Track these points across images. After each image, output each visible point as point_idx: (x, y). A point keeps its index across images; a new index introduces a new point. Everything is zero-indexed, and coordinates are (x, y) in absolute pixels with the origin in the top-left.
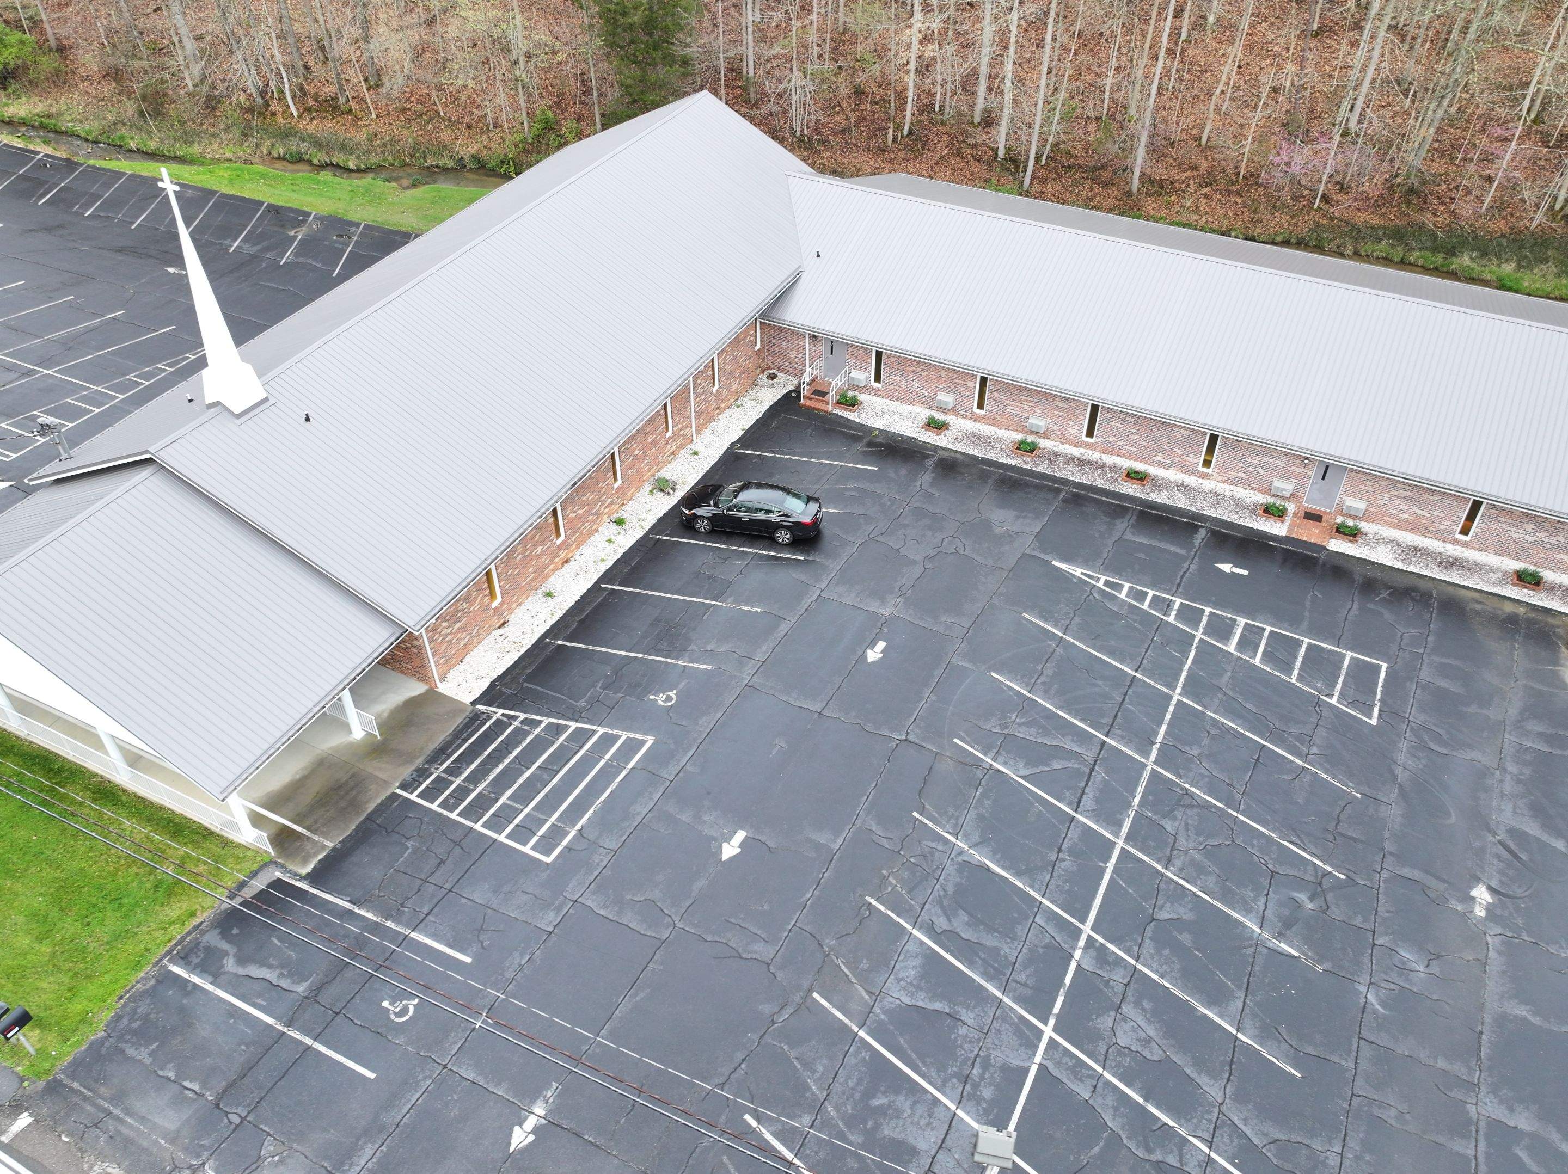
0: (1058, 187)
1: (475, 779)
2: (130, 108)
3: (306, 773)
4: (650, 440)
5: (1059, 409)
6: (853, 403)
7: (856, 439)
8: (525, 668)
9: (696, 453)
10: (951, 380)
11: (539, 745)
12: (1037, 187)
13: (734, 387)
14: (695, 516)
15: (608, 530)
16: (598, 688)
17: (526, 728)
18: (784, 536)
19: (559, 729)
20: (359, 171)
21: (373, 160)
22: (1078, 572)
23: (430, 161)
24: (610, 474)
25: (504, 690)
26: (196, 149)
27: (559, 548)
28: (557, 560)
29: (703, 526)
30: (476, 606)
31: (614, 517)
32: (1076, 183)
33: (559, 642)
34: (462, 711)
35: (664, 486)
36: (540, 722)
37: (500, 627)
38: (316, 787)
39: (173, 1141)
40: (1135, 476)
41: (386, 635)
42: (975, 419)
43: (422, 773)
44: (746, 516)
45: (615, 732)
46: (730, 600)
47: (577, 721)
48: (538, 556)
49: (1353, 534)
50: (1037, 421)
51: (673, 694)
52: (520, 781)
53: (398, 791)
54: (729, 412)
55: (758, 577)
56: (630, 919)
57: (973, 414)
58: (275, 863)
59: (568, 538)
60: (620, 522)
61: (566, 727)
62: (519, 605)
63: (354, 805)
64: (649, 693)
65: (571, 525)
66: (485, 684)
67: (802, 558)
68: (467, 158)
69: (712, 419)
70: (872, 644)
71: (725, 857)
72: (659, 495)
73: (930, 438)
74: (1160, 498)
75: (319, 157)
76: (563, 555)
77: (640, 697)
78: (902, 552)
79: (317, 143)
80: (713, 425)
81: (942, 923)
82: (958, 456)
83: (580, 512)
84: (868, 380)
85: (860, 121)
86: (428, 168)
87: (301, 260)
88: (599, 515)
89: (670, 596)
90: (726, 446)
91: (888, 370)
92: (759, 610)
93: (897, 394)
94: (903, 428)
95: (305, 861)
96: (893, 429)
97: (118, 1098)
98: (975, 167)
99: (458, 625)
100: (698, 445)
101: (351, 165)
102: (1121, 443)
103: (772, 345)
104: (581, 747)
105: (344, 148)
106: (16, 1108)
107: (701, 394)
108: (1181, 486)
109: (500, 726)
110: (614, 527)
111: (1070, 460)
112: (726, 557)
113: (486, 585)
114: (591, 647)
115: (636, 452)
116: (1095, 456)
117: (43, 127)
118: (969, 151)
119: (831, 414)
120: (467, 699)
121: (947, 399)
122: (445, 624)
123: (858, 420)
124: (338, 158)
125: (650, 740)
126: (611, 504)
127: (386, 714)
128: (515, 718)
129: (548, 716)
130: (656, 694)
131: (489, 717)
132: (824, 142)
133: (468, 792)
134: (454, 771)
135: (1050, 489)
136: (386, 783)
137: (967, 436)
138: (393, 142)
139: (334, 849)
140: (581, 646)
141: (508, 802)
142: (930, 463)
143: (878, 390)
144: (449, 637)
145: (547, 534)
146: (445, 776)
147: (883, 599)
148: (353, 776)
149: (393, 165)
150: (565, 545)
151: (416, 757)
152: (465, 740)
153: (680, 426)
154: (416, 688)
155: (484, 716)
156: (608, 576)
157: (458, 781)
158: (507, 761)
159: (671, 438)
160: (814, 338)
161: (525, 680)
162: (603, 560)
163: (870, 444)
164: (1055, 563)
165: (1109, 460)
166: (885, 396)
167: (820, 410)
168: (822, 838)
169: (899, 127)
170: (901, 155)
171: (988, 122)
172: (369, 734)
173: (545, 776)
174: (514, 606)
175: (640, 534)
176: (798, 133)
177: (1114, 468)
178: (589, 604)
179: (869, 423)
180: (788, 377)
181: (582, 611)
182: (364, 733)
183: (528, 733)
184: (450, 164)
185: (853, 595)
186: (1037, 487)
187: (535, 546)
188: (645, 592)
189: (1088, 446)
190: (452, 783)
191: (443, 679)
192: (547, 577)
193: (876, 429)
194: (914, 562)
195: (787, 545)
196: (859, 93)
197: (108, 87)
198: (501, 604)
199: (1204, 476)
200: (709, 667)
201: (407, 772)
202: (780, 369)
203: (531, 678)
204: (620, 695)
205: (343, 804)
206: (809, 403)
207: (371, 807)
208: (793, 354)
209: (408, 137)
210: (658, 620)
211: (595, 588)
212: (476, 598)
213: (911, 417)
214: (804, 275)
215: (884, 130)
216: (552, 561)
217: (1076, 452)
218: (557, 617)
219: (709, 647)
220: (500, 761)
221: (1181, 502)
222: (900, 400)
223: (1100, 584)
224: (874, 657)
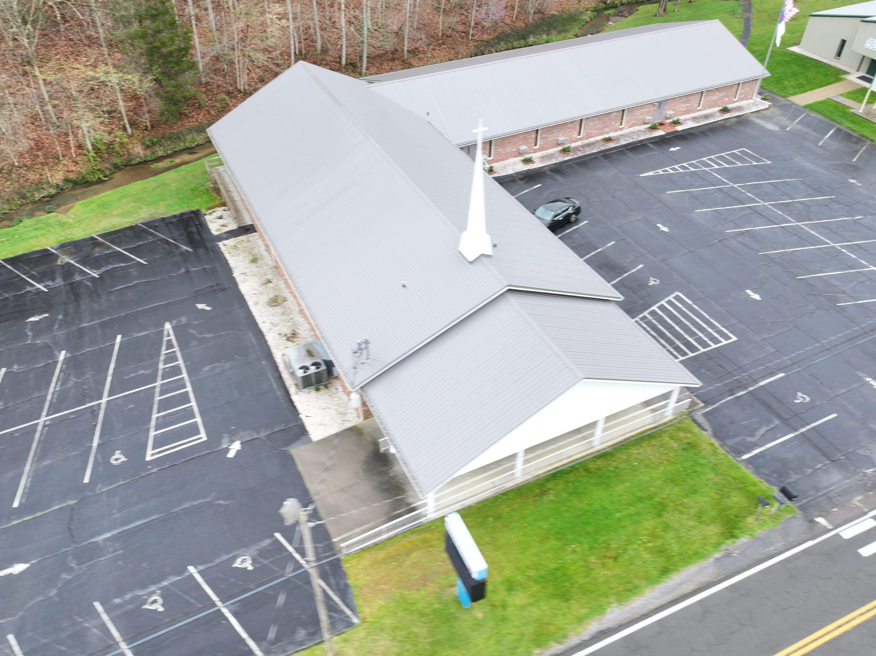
5: (569, 128)
6: (492, 170)
10: (525, 138)
18: (573, 218)
22: (650, 174)
23: (37, 196)
36: (646, 315)
40: (609, 140)
42: (538, 150)
44: (561, 217)
45: (667, 299)
46: (601, 246)
47: (653, 306)
49: (677, 123)
50: (561, 139)
51: (654, 279)
52: (682, 331)
57: (535, 150)
58: (692, 412)
61: (654, 310)
64: (647, 284)
67: (588, 221)
68: (61, 183)
70: (657, 227)
71: (759, 299)
73: (534, 166)
74: (623, 142)
77: (648, 287)
86: (40, 200)
91: (496, 148)
92: (614, 242)
93: (502, 157)
94: (521, 168)
95: (695, 403)
96: (517, 171)
104: (671, 310)
111: (583, 146)
116: (586, 142)
121: (523, 148)
123: (501, 175)
125: (678, 293)
129: (643, 312)
130: (651, 282)
133: (679, 347)
137: (543, 158)
139: (693, 393)
141: (693, 338)
143: (492, 160)
147: (631, 215)
158: (666, 332)
163: (521, 179)
164: (641, 175)
165: (592, 140)
177: (598, 142)
179: (507, 174)
184: (53, 191)
185: (623, 220)
186: (589, 160)
189: (580, 139)
193: (513, 174)
199: (622, 129)
200: (641, 266)
213: (515, 164)
217: (579, 143)
219: (628, 261)
221: (630, 140)
222: (502, 160)
223: (662, 173)
224: (665, 229)
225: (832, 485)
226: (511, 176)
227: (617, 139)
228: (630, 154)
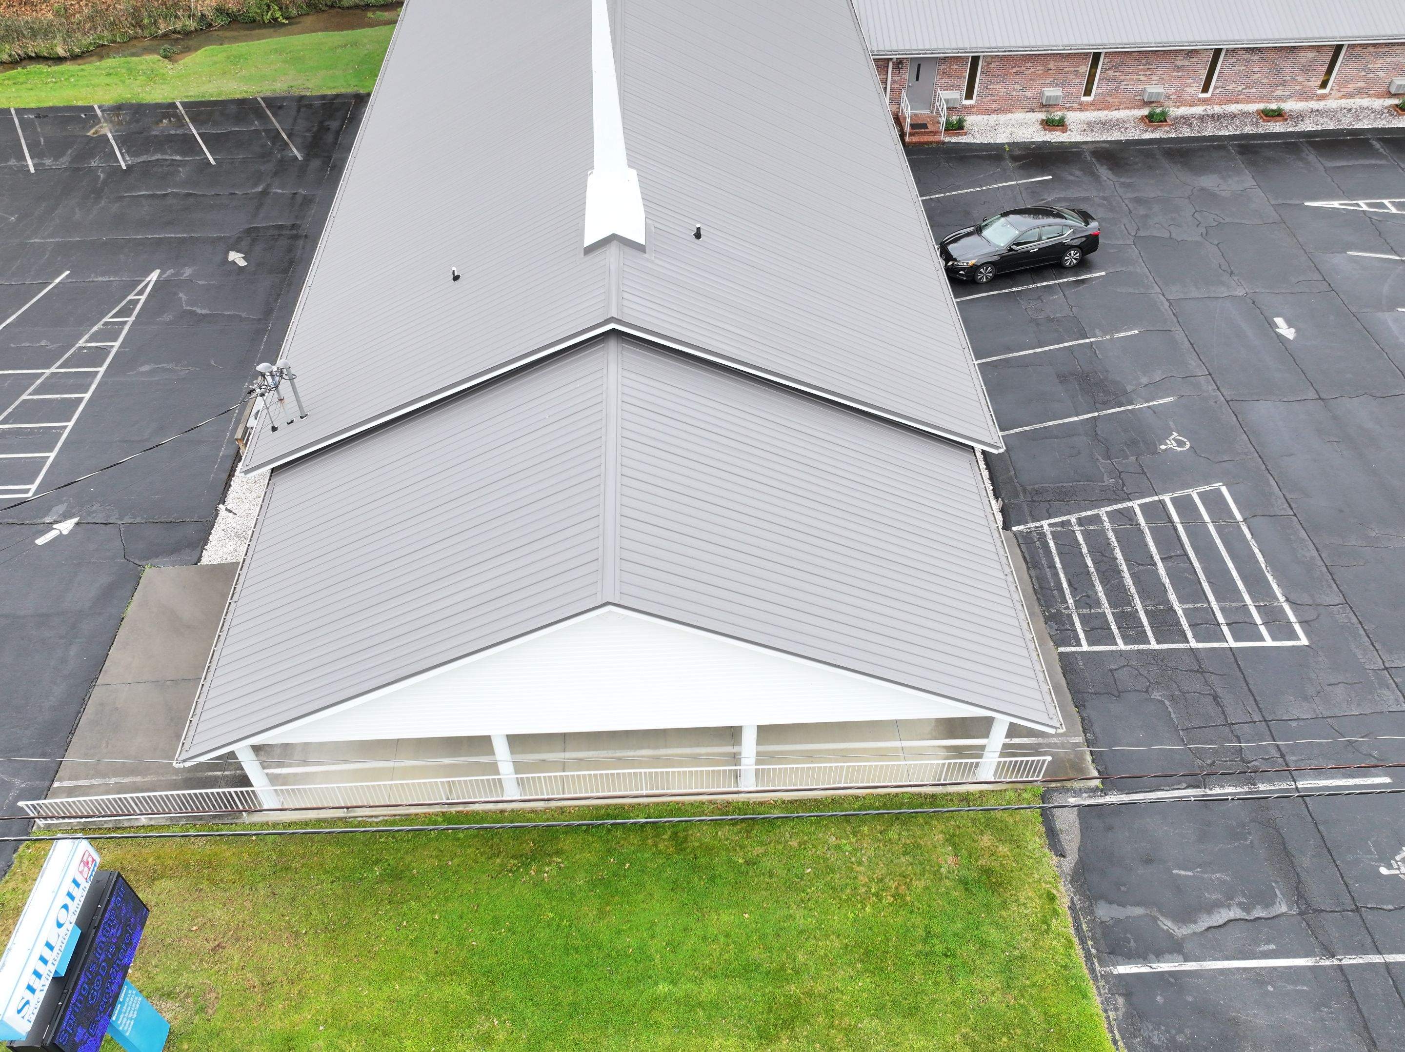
1: (1119, 600)
6: (961, 127)
7: (996, 158)
8: (1005, 472)
10: (1060, 70)
11: (1130, 539)
16: (1102, 461)
17: (1093, 527)
18: (1069, 259)
19: (1126, 515)
21: (86, 39)
22: (1336, 204)
23: (163, 28)
25: (1016, 501)
29: (986, 274)
33: (1023, 429)
36: (1098, 516)
40: (1278, 114)
43: (1058, 621)
44: (1035, 247)
45: (1179, 494)
46: (1097, 333)
47: (1130, 499)
50: (1154, 89)
51: (1177, 436)
52: (1165, 581)
53: (1064, 649)
57: (1081, 104)
61: (1130, 509)
64: (1154, 444)
67: (1104, 273)
70: (1272, 324)
75: (5, 52)
77: (1153, 452)
78: (1177, 238)
82: (1104, 145)
84: (960, 98)
86: (165, 35)
87: (145, 157)
91: (982, 80)
92: (1136, 332)
93: (994, 105)
101: (60, 51)
104: (1171, 522)
109: (1064, 537)
111: (1203, 118)
112: (1037, 296)
114: (1037, 426)
116: (1217, 109)
119: (944, 143)
121: (1055, 93)
124: (35, 47)
125: (1220, 487)
128: (1068, 523)
129: (1095, 507)
130: (1162, 443)
131: (1042, 534)
133: (1132, 614)
134: (1087, 603)
137: (1091, 125)
140: (1026, 428)
141: (1186, 606)
142: (1089, 158)
143: (972, 106)
146: (1085, 611)
147: (1221, 283)
149: (114, 42)
155: (1035, 536)
157: (1107, 610)
158: (1124, 569)
160: (899, 65)
161: (1021, 484)
163: (1014, 158)
164: (1307, 204)
165: (1234, 108)
167: (931, 143)
173: (1183, 565)
177: (1247, 114)
183: (1102, 531)
184: (192, 25)
185: (1193, 289)
186: (1200, 149)
188: (1011, 355)
189: (1205, 101)
190: (1102, 614)
193: (1004, 144)
194: (1199, 243)
195: (1076, 266)
199: (1323, 97)
200: (1170, 399)
204: (1132, 458)
206: (915, 139)
210: (1061, 375)
213: (1023, 124)
217: (1198, 110)
219: (1144, 381)
220: (1117, 571)
222: (997, 111)
223: (1365, 208)
224: (1289, 333)
226: (999, 147)
227: (1299, 117)
228: (1312, 157)
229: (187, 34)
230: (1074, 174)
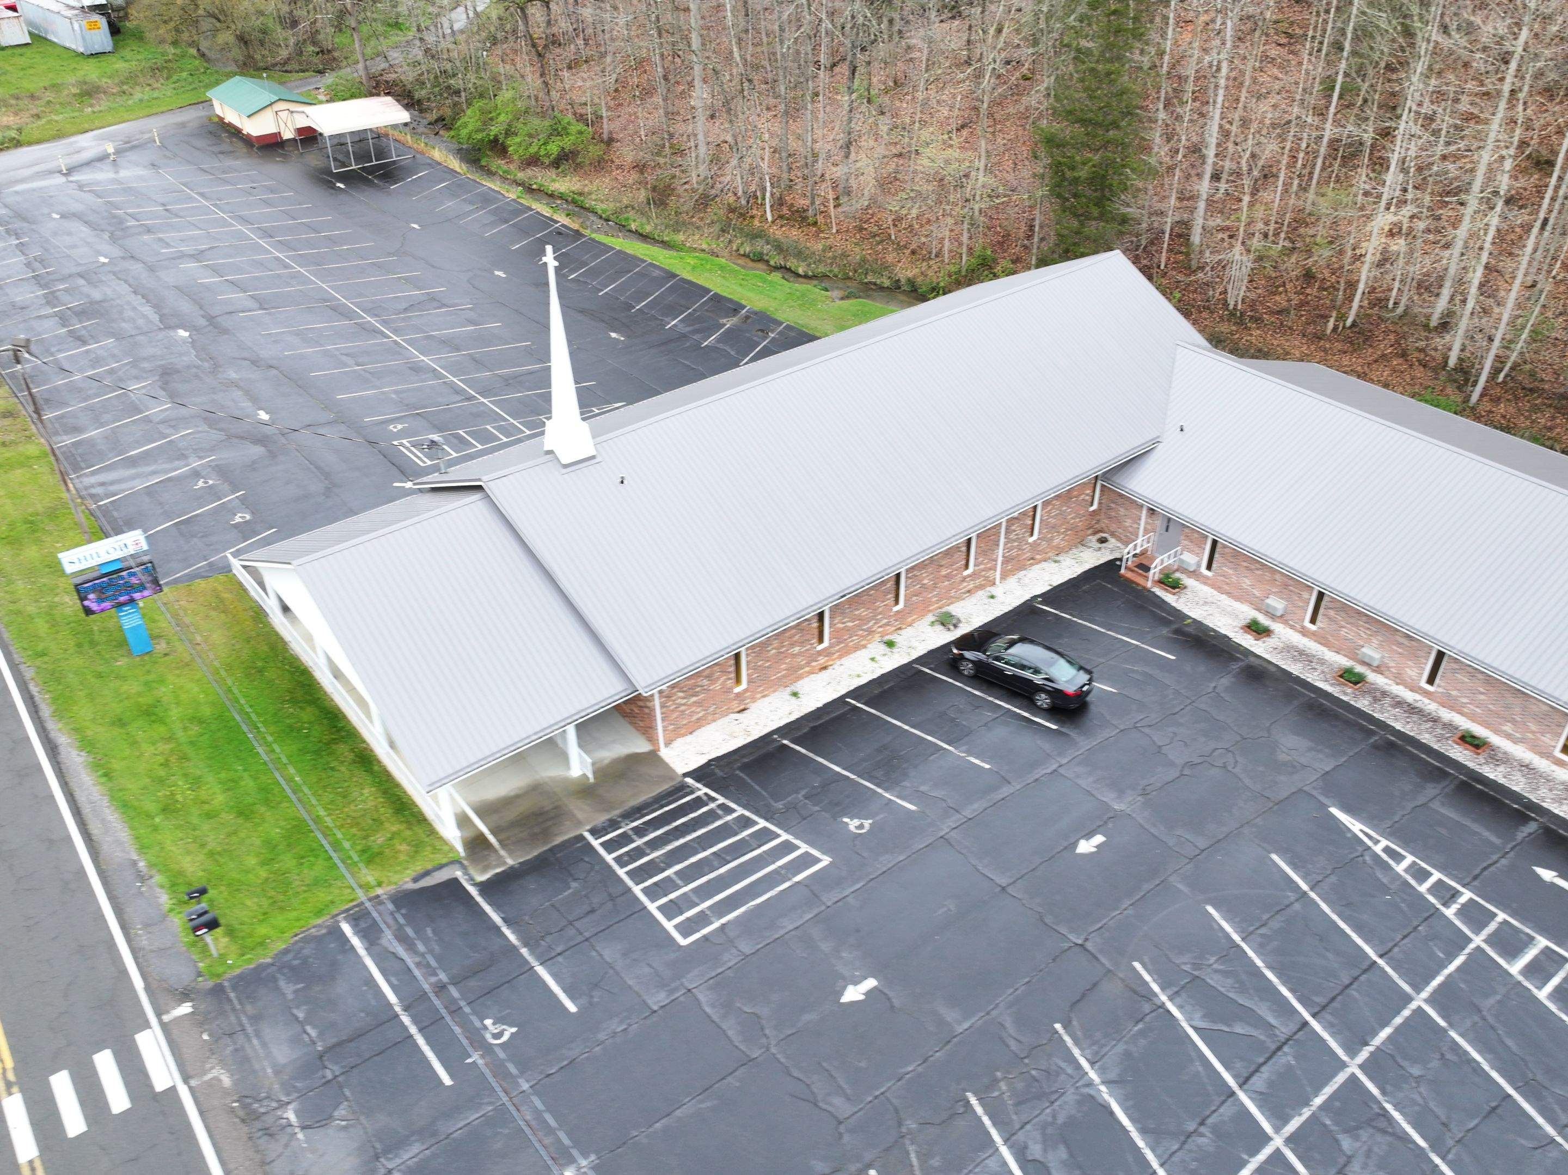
0: (1512, 410)
1: (654, 844)
2: (642, 195)
3: (519, 792)
4: (944, 573)
5: (1400, 644)
6: (1175, 586)
7: (1165, 622)
8: (743, 756)
9: (992, 597)
10: (1286, 588)
11: (725, 832)
12: (1486, 405)
13: (1056, 542)
14: (962, 657)
15: (876, 648)
16: (800, 796)
17: (720, 812)
18: (1043, 700)
19: (747, 823)
20: (806, 276)
21: (822, 269)
22: (1356, 826)
23: (870, 278)
24: (891, 596)
25: (717, 771)
26: (680, 237)
27: (820, 653)
28: (814, 664)
29: (967, 669)
30: (717, 686)
31: (887, 638)
32: (1536, 409)
33: (785, 742)
34: (672, 779)
35: (946, 621)
36: (734, 811)
37: (739, 712)
38: (523, 807)
39: (277, 1072)
40: (1471, 741)
41: (621, 689)
42: (1304, 632)
43: (613, 824)
44: (1010, 670)
45: (797, 842)
46: (964, 748)
47: (767, 820)
48: (794, 656)
50: (1372, 652)
51: (867, 823)
52: (693, 859)
53: (587, 835)
54: (1044, 565)
55: (1000, 733)
56: (731, 1027)
57: (1303, 627)
58: (460, 863)
59: (831, 646)
60: (890, 644)
61: (756, 823)
62: (764, 696)
63: (546, 834)
64: (845, 815)
65: (835, 634)
66: (702, 760)
67: (1054, 727)
68: (903, 281)
69: (1022, 568)
70: (1089, 836)
71: (845, 999)
72: (939, 628)
73: (1247, 641)
74: (1492, 773)
75: (776, 260)
76: (822, 660)
77: (835, 817)
78: (1164, 750)
79: (779, 248)
80: (1022, 573)
81: (1036, 1150)
82: (1270, 667)
83: (850, 624)
84: (1199, 565)
85: (1302, 304)
86: (866, 284)
87: (720, 346)
88: (871, 632)
89: (906, 727)
90: (1027, 597)
91: (1221, 560)
92: (987, 767)
93: (1226, 587)
94: (1219, 624)
95: (485, 869)
96: (1210, 622)
97: (256, 1019)
98: (1419, 372)
99: (694, 699)
100: (998, 590)
101: (801, 271)
102: (1465, 700)
103: (1110, 509)
104: (760, 846)
105: (799, 255)
106: (185, 996)
107: (1014, 541)
108: (1526, 767)
109: (699, 802)
110: (883, 648)
111: (1399, 703)
112: (979, 704)
113: (732, 669)
114: (811, 755)
115: (926, 581)
116: (1431, 706)
117: (574, 202)
118: (1416, 354)
119: (1149, 591)
120: (681, 768)
121: (1277, 604)
122: (681, 694)
123: (1174, 604)
124: (792, 263)
125: (826, 860)
126: (887, 624)
127: (606, 762)
128: (714, 800)
129: (745, 807)
130: (852, 819)
131: (692, 792)
132: (1257, 320)
133: (643, 854)
134: (640, 832)
135: (1363, 729)
136: (579, 824)
137: (1289, 649)
138: (844, 255)
139: (512, 868)
140: (803, 751)
141: (674, 877)
142: (1235, 666)
143: (1207, 578)
144: (683, 708)
145: (808, 637)
146: (630, 833)
147: (1121, 793)
148: (556, 808)
149: (836, 276)
150: (827, 653)
151: (613, 808)
152: (662, 807)
153: (982, 567)
154: (641, 746)
155: (688, 790)
156: (856, 693)
157: (639, 842)
158: (689, 838)
159: (969, 576)
160: (1152, 512)
161: (741, 769)
162: (859, 676)
163: (1178, 632)
164: (1334, 811)
165: (1447, 715)
166: (1214, 586)
167: (1139, 585)
168: (950, 1015)
169: (1342, 317)
170: (1338, 346)
171: (1445, 326)
172: (584, 775)
173: (716, 863)
174: (758, 696)
175: (905, 660)
176: (1231, 307)
177: (1449, 726)
178: (828, 713)
179: (1186, 611)
180: (1119, 544)
181: (819, 718)
182: (580, 773)
183: (719, 817)
184: (887, 283)
185: (1091, 779)
186: (1348, 723)
187: (793, 645)
188: (885, 717)
190: (633, 841)
191: (668, 743)
192: (800, 678)
193: (1190, 618)
194: (1172, 764)
195: (1043, 710)
196: (1309, 276)
197: (634, 176)
198: (746, 691)
199: (1560, 763)
200: (912, 807)
201: (601, 819)
202: (1113, 534)
203: (745, 768)
204: (817, 808)
205: (537, 830)
206: (1129, 575)
207: (558, 840)
208: (1128, 523)
209: (856, 254)
210: (885, 747)
211: (841, 700)
212: (718, 678)
213: (1233, 615)
214: (1161, 446)
215: (1326, 317)
216: (808, 664)
217: (1409, 696)
218: (793, 718)
219: (923, 788)
220: (683, 836)
221: (1518, 784)
222: (1228, 594)
223: (1378, 848)
224: (1086, 849)
225: (264, 1045)
227: (1495, 756)
229: (881, 288)
230: (1197, 667)
